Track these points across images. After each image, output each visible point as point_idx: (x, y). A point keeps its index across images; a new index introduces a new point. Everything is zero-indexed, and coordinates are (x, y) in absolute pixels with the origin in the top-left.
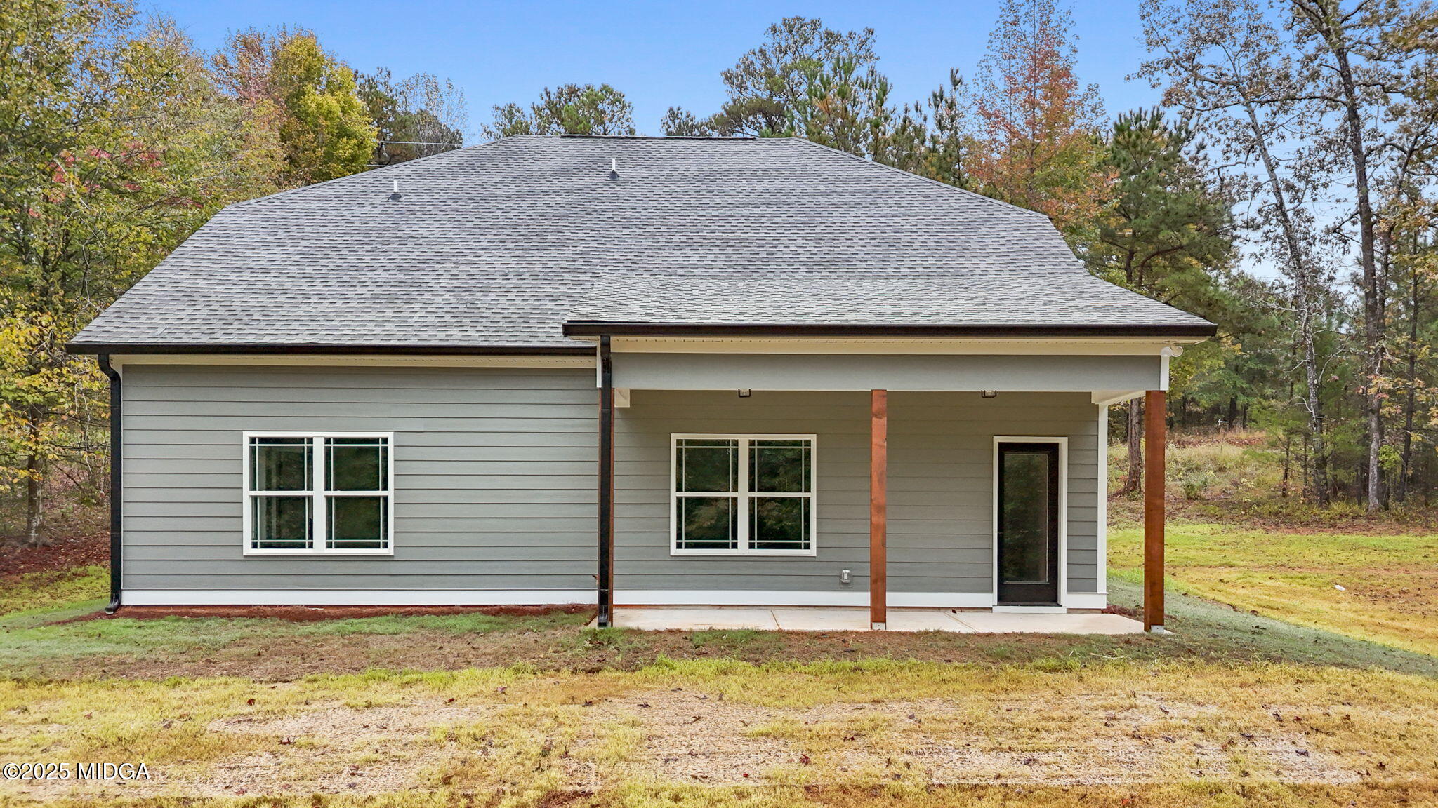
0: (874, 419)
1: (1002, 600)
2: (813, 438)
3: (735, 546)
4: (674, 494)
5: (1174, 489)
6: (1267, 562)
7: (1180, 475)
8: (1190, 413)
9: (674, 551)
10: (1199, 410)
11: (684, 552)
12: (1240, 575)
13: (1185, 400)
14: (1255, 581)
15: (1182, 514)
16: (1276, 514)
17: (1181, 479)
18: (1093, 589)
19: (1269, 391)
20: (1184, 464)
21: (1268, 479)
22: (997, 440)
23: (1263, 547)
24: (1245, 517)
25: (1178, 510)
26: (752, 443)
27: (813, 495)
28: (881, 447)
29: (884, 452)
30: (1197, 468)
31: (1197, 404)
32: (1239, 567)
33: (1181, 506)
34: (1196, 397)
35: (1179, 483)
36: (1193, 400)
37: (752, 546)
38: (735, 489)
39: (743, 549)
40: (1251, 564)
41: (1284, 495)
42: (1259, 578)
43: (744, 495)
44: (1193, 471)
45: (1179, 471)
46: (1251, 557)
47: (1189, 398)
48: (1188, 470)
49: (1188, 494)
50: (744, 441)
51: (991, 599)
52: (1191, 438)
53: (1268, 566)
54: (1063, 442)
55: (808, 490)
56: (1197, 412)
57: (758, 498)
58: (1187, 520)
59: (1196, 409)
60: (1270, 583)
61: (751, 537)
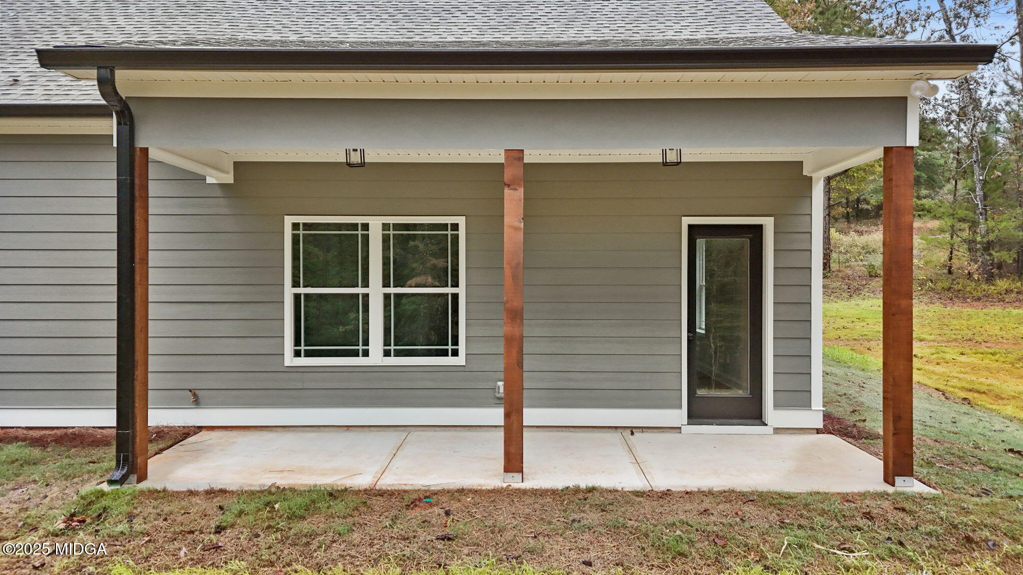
0: (507, 191)
1: (694, 417)
2: (461, 221)
3: (366, 354)
4: (289, 292)
5: (857, 268)
6: (954, 337)
7: (861, 257)
8: (862, 210)
9: (289, 360)
10: (869, 207)
11: (303, 361)
12: (933, 351)
13: (858, 201)
14: (948, 357)
15: (867, 290)
16: (949, 289)
17: (861, 260)
18: (806, 404)
19: (924, 192)
20: (863, 248)
21: (934, 258)
22: (686, 221)
23: (946, 321)
24: (922, 292)
25: (863, 285)
26: (385, 226)
27: (461, 291)
28: (517, 229)
29: (520, 236)
30: (873, 251)
31: (868, 203)
32: (930, 341)
33: (864, 282)
34: (868, 197)
35: (861, 263)
36: (865, 200)
37: (387, 354)
38: (366, 284)
39: (376, 356)
40: (940, 338)
41: (950, 272)
42: (951, 353)
43: (376, 291)
44: (870, 253)
45: (860, 253)
46: (938, 332)
47: (862, 198)
48: (866, 253)
49: (870, 272)
50: (376, 224)
51: (678, 416)
52: (864, 228)
53: (956, 340)
54: (768, 223)
55: (456, 284)
56: (867, 209)
57: (395, 294)
58: (872, 295)
59: (865, 206)
60: (963, 359)
61: (387, 343)
